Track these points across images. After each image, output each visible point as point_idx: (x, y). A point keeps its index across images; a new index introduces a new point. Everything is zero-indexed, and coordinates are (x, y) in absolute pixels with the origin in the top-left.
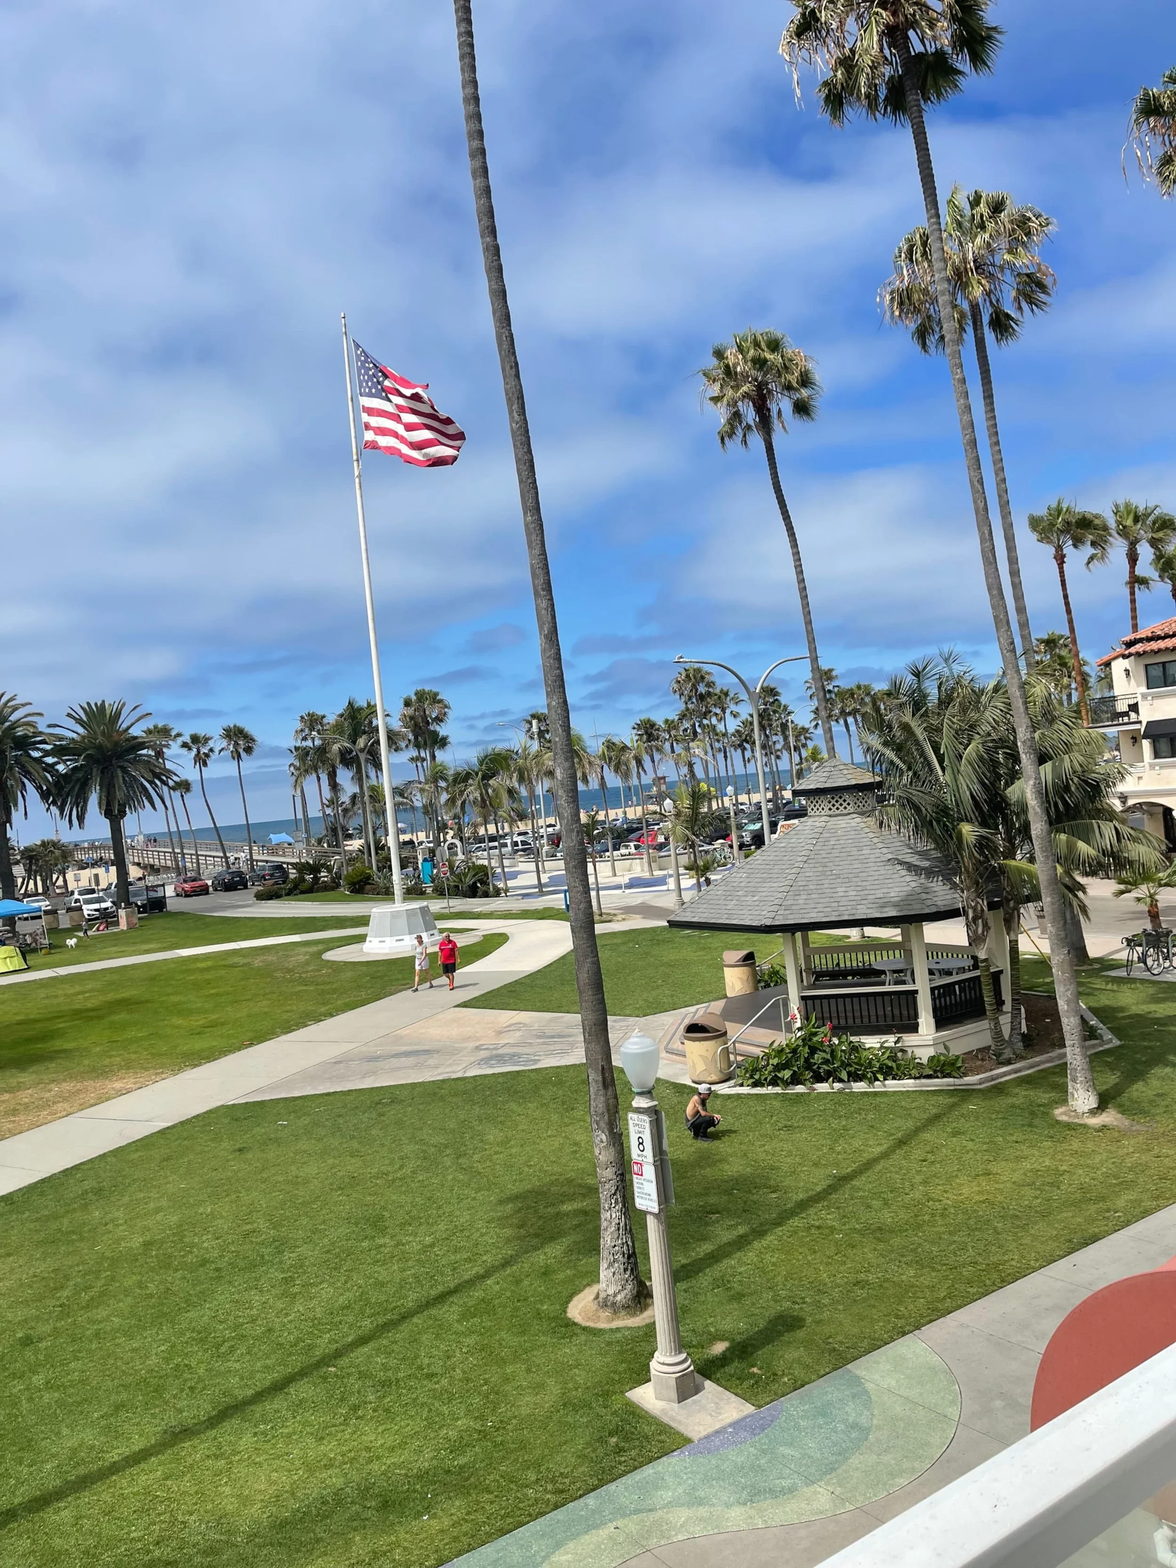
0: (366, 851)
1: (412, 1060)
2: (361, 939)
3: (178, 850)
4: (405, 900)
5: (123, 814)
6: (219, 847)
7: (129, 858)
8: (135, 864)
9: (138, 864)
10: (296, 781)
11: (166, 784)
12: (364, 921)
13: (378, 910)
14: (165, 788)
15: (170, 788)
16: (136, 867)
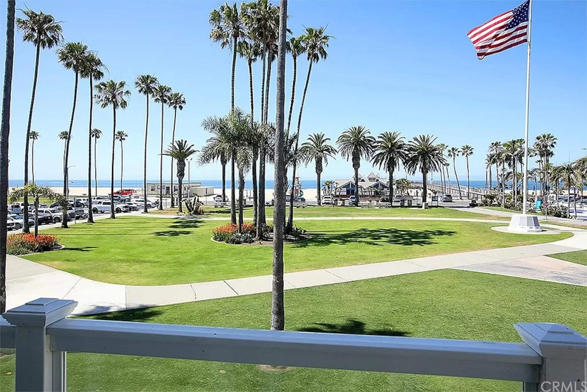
0: (513, 194)
1: (522, 270)
2: (508, 225)
3: (444, 186)
4: (527, 213)
5: (427, 172)
6: (458, 187)
7: (427, 187)
8: (429, 189)
9: (430, 190)
10: (488, 166)
11: (442, 163)
12: (509, 219)
13: (515, 216)
14: (442, 164)
15: (443, 164)
16: (429, 190)
